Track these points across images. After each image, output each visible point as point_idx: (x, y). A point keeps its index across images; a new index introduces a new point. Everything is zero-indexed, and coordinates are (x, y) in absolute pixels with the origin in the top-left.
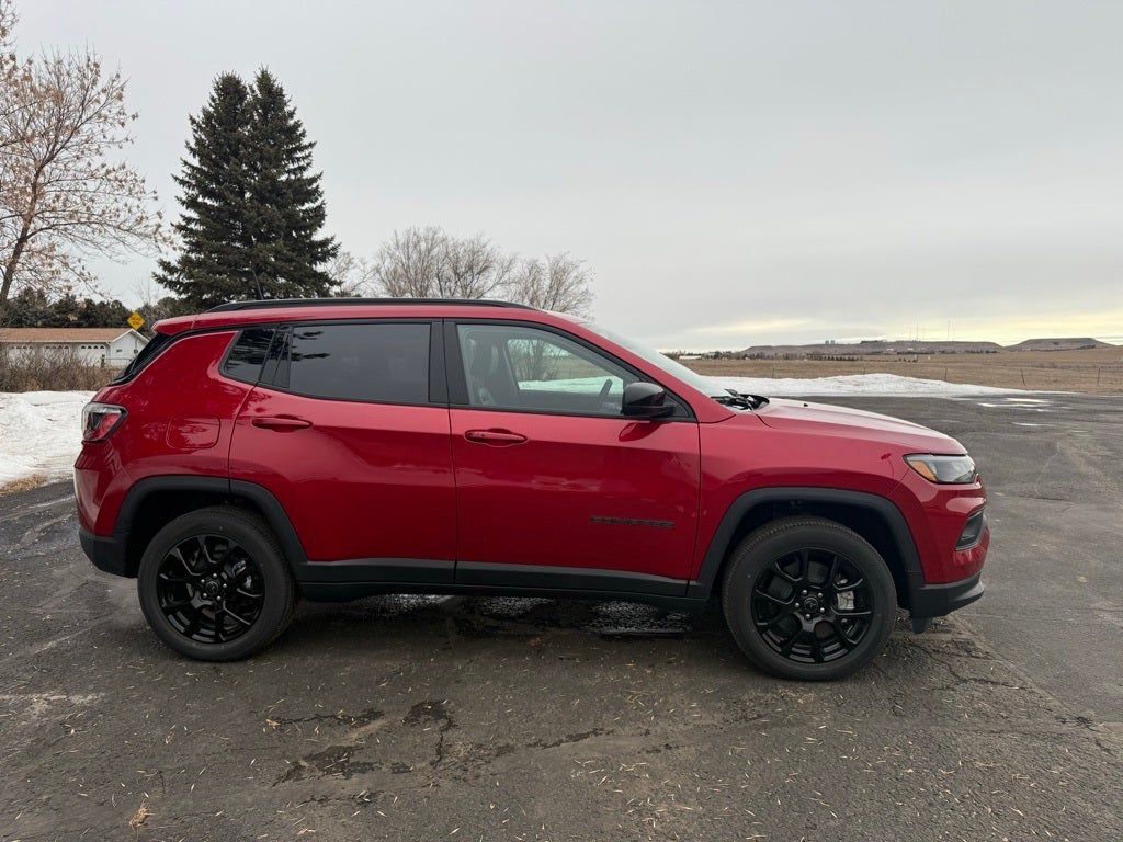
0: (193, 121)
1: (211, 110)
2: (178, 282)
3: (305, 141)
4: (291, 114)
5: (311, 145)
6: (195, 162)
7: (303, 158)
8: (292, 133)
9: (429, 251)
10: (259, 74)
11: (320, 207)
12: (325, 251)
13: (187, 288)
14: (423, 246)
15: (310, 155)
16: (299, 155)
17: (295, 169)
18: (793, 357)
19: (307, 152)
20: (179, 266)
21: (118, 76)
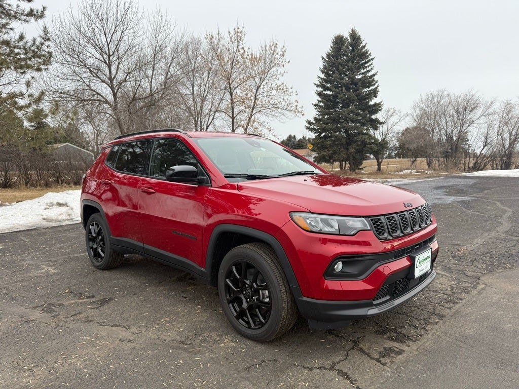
0: (323, 58)
1: (330, 52)
2: (314, 129)
3: (370, 58)
4: (364, 47)
5: (372, 59)
6: (322, 76)
7: (368, 66)
8: (365, 55)
9: (439, 102)
10: (351, 31)
11: (376, 88)
12: (377, 108)
13: (317, 131)
14: (436, 100)
15: (371, 64)
16: (366, 65)
17: (365, 72)
19: (370, 63)
20: (314, 122)
21: (284, 47)
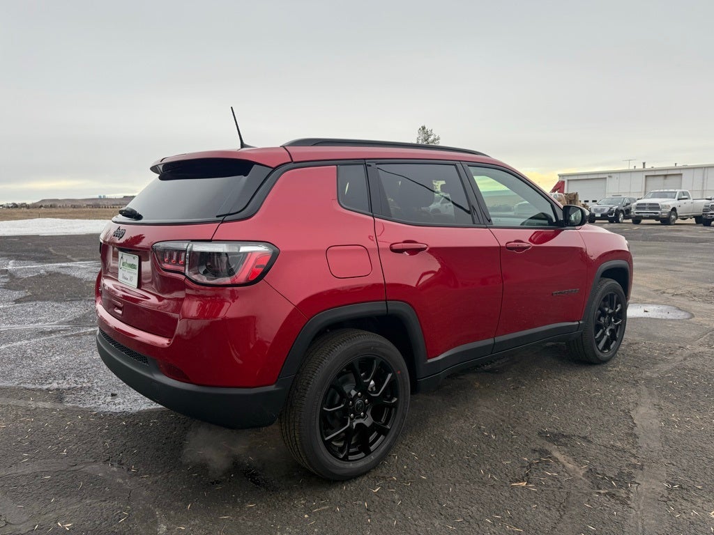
18: (79, 207)
